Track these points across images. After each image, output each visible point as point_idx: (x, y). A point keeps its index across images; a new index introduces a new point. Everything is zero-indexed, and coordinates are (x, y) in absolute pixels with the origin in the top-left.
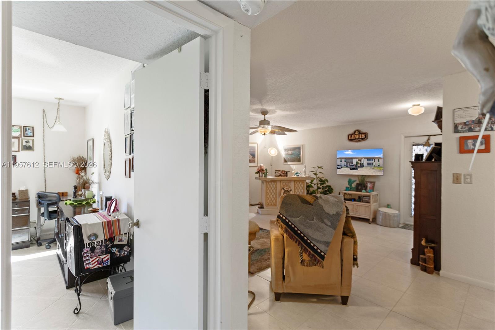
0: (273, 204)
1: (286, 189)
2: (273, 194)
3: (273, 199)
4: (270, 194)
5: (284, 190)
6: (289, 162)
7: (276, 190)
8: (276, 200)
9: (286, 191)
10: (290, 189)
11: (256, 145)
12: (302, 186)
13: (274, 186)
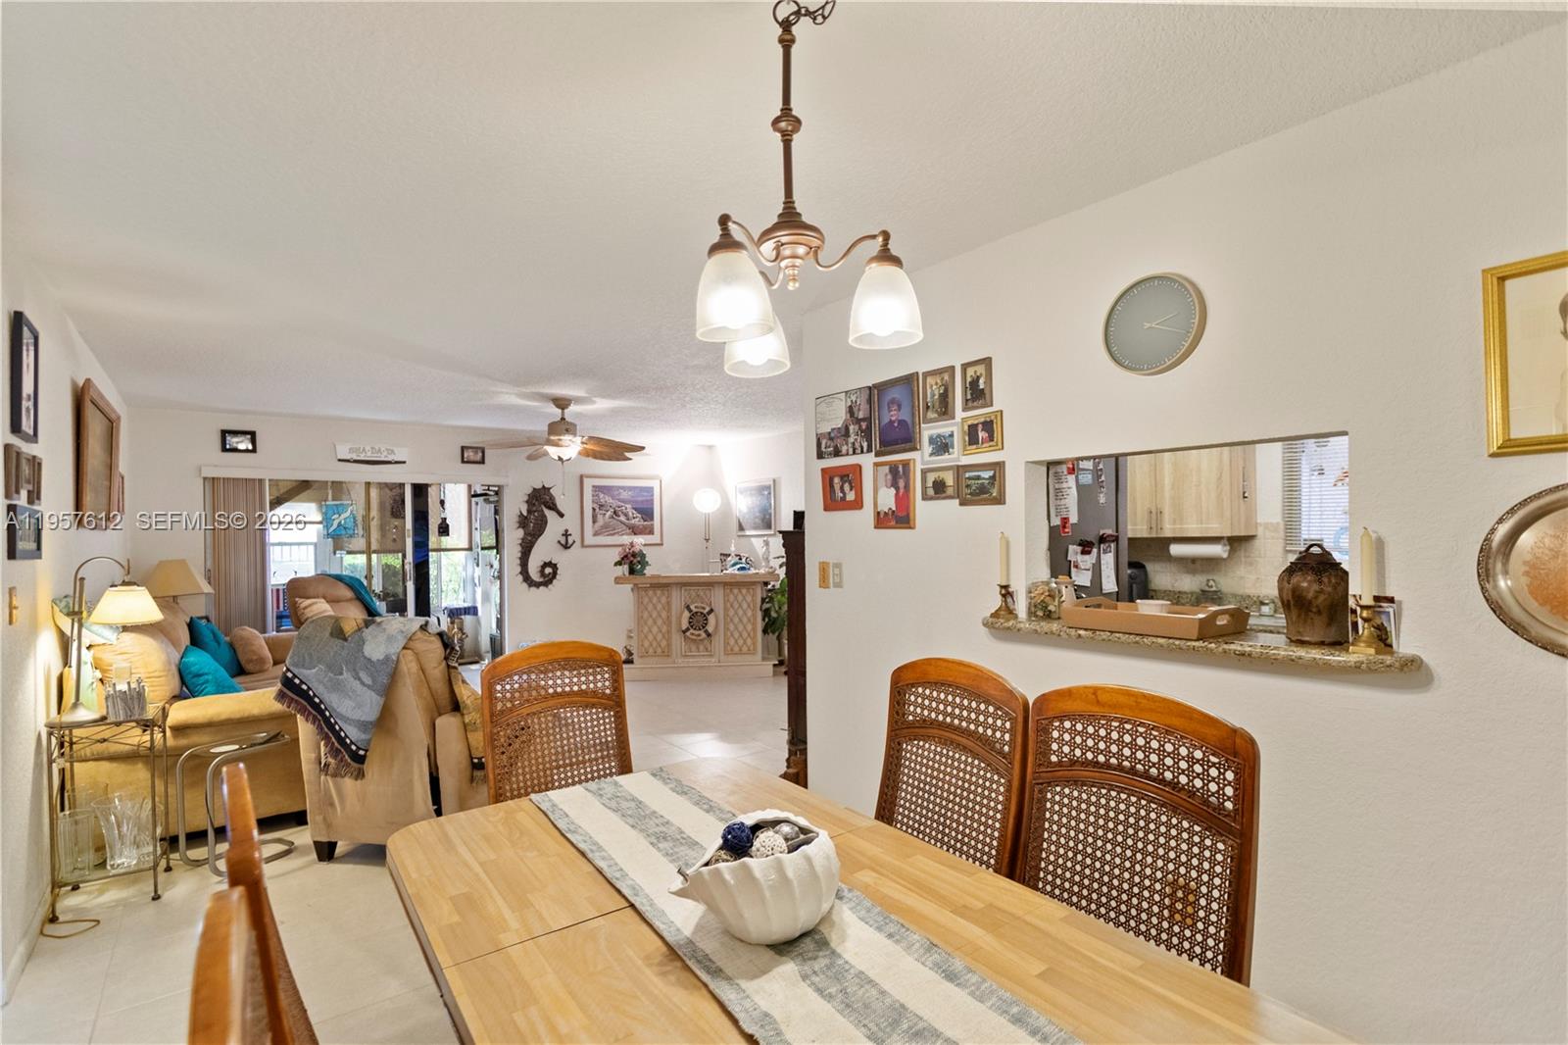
0: (659, 650)
1: (695, 607)
2: (659, 622)
3: (659, 637)
4: (650, 622)
5: (690, 611)
6: (749, 530)
7: (669, 611)
8: (669, 640)
9: (696, 613)
10: (708, 609)
11: (655, 484)
12: (749, 599)
13: (663, 600)
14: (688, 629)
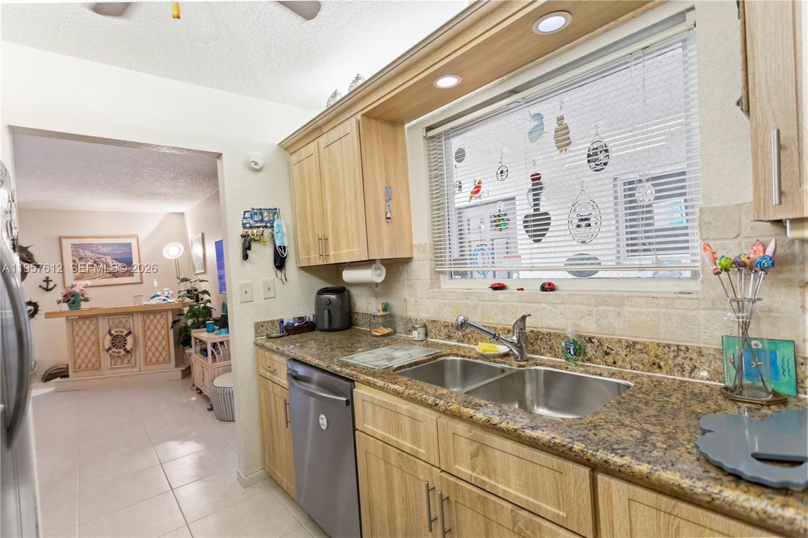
0: (90, 366)
2: (90, 344)
3: (90, 355)
4: (81, 344)
7: (97, 335)
8: (97, 357)
9: (117, 336)
10: (127, 332)
11: (132, 241)
12: (163, 322)
13: (92, 327)
14: (110, 349)
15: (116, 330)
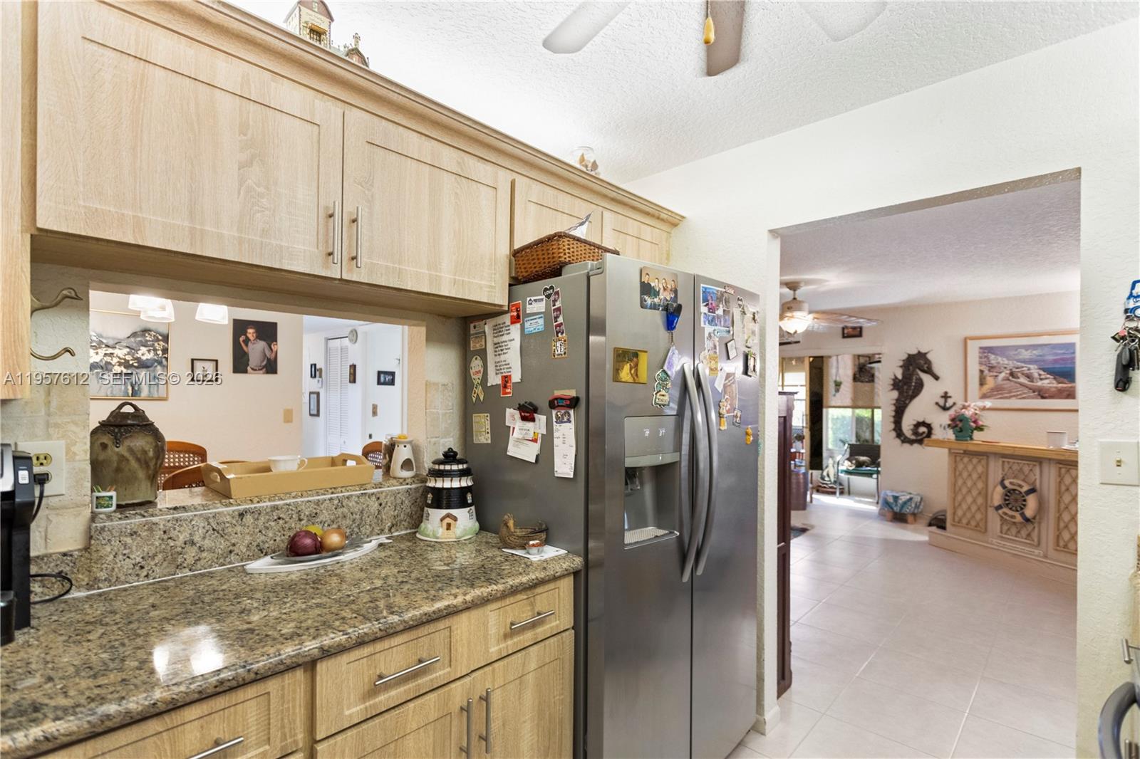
0: (974, 524)
1: (1011, 483)
2: (975, 492)
3: (974, 508)
4: (964, 490)
7: (985, 482)
8: (984, 514)
9: (1012, 490)
10: (1027, 488)
11: (1076, 340)
13: (980, 469)
14: (1001, 506)
15: (1012, 480)
